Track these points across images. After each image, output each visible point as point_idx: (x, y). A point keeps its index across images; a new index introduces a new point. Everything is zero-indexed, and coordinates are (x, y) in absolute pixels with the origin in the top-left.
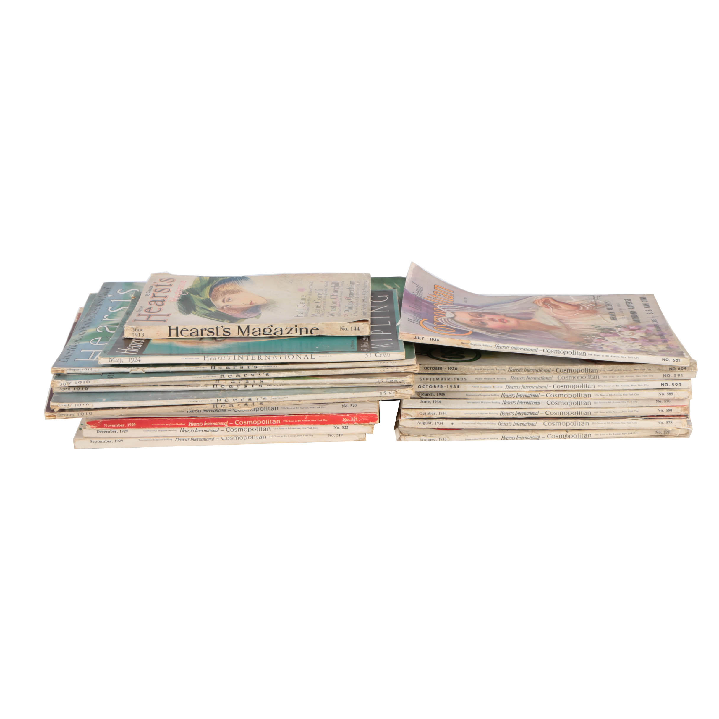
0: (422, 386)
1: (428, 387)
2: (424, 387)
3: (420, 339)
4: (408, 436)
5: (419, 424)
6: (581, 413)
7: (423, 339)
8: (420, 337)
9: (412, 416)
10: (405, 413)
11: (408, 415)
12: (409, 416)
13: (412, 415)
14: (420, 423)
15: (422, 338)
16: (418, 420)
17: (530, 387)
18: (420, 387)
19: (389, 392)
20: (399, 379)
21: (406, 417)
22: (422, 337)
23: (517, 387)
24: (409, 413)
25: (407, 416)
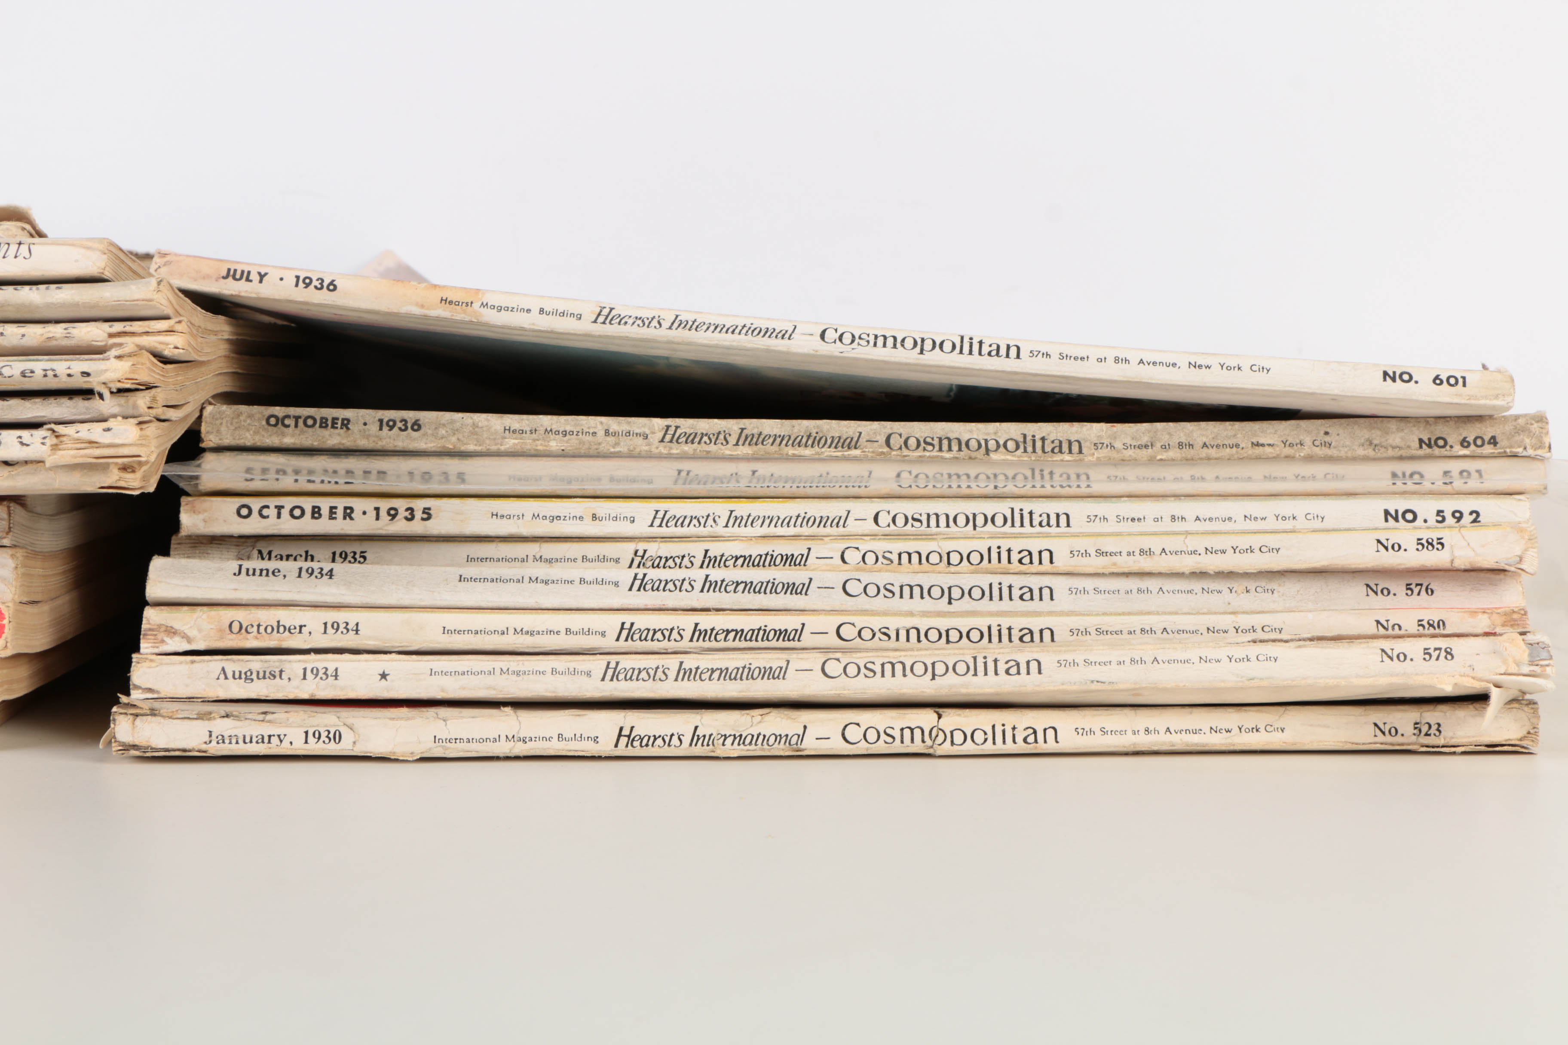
0: (255, 508)
1: (285, 513)
2: (265, 512)
3: (248, 280)
4: (150, 717)
5: (226, 678)
6: (1005, 632)
7: (261, 281)
8: (249, 273)
9: (189, 640)
10: (160, 626)
11: (172, 632)
12: (177, 639)
13: (192, 633)
14: (230, 675)
15: (258, 278)
16: (216, 663)
17: (767, 522)
18: (244, 512)
19: (20, 437)
20: (68, 364)
21: (163, 641)
22: (259, 273)
23: (702, 521)
24: (177, 625)
25: (166, 639)
